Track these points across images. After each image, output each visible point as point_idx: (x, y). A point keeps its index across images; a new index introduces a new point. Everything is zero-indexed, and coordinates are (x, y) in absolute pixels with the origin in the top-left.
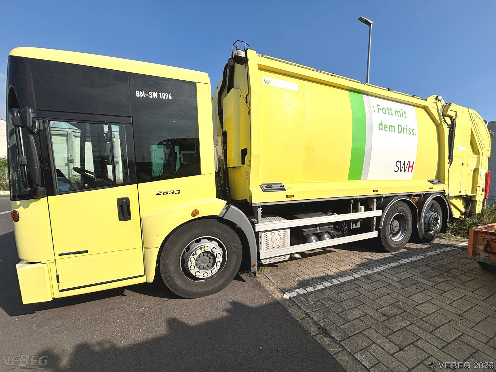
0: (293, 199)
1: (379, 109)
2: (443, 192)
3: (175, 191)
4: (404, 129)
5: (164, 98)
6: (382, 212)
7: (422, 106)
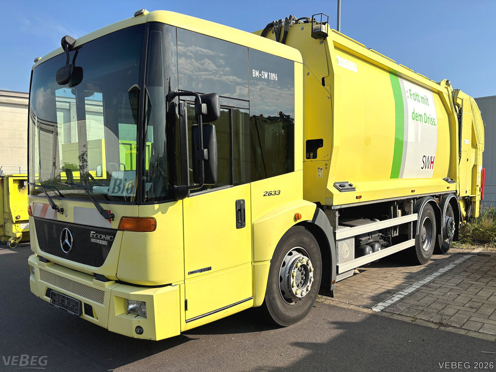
0: (362, 200)
1: (411, 95)
2: (455, 192)
3: (277, 191)
4: (428, 118)
5: (272, 79)
6: (417, 215)
7: (437, 91)
